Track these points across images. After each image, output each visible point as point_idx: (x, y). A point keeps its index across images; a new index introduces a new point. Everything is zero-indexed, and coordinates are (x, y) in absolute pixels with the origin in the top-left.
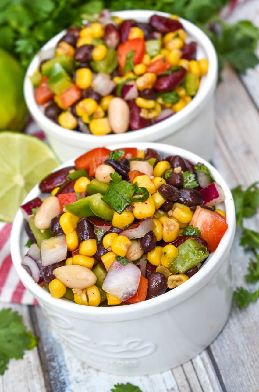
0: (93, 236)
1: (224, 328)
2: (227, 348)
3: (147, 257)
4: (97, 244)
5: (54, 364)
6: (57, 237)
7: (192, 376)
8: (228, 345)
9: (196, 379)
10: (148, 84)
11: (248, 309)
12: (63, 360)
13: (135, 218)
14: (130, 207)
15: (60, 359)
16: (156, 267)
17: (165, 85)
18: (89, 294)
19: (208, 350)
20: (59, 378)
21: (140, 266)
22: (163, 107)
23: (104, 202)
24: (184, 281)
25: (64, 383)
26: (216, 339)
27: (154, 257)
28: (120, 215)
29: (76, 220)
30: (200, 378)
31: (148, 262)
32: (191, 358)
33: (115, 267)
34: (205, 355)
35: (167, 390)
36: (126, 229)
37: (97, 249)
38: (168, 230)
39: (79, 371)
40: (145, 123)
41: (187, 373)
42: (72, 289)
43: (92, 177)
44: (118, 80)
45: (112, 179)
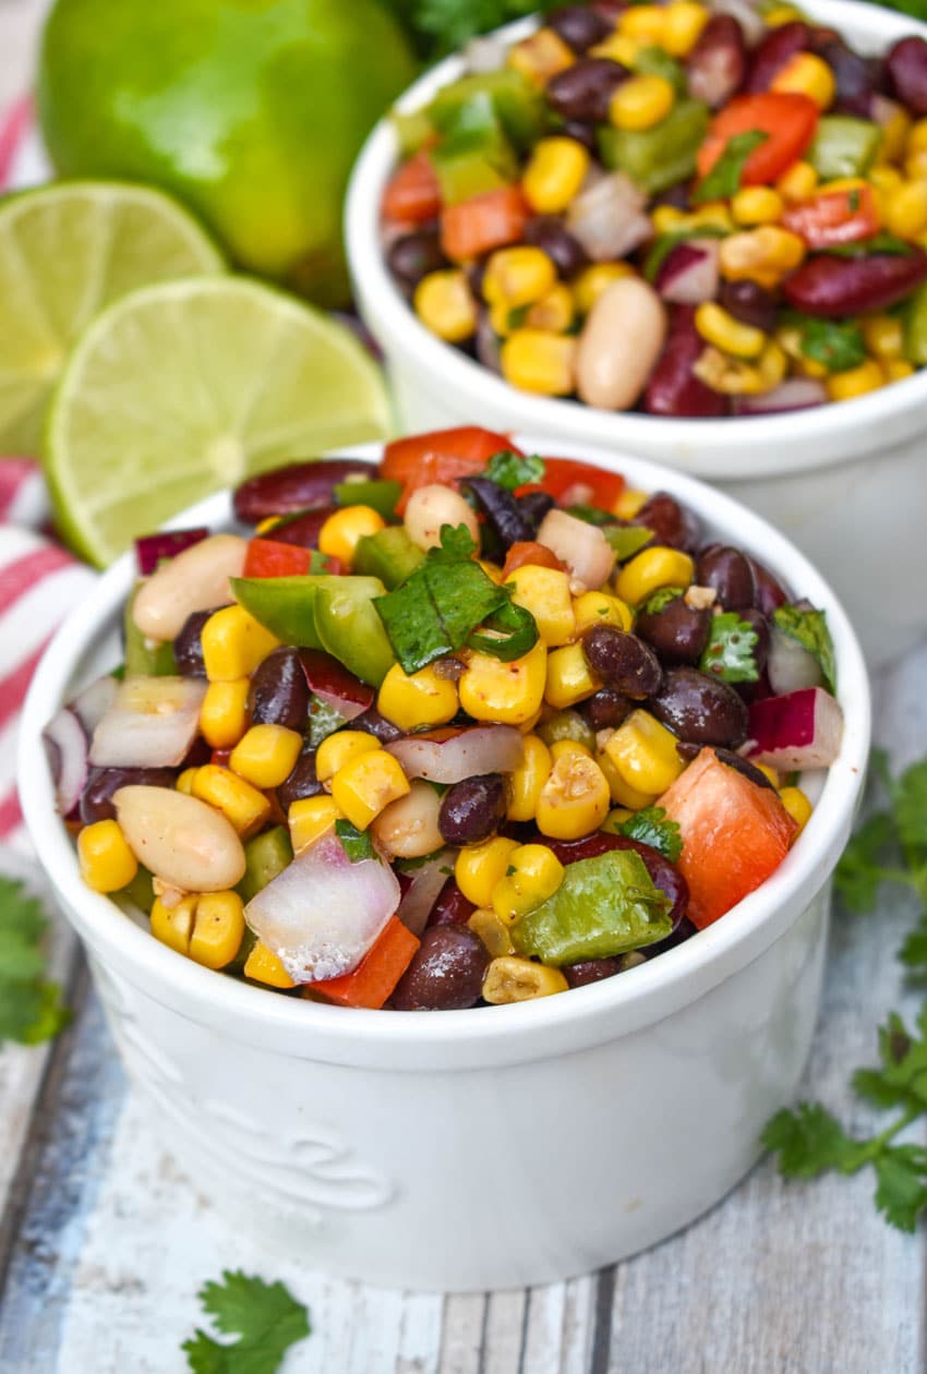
0: (298, 721)
1: (696, 1222)
2: (672, 1296)
3: (454, 861)
4: (301, 751)
5: (77, 1123)
6: (181, 681)
7: (505, 1345)
8: (681, 1289)
9: (514, 1362)
10: (765, 266)
11: (811, 1191)
12: (112, 1122)
13: (461, 710)
14: (453, 663)
15: (104, 1112)
16: (474, 908)
17: (826, 289)
18: (201, 913)
19: (606, 1278)
20: (67, 1173)
21: (413, 882)
22: (793, 371)
23: (376, 614)
24: (539, 992)
25: (75, 1200)
26: (651, 1249)
27: (475, 869)
28: (406, 679)
29: (267, 643)
30: (529, 1362)
31: (451, 883)
32: (532, 1281)
33: (321, 853)
34: (585, 1290)
35: (399, 1359)
36: (415, 733)
37: (292, 772)
38: (561, 792)
39: (142, 1178)
40: (703, 403)
41: (493, 1329)
42: (153, 875)
43: (393, 517)
44: (670, 222)
45: (440, 545)
